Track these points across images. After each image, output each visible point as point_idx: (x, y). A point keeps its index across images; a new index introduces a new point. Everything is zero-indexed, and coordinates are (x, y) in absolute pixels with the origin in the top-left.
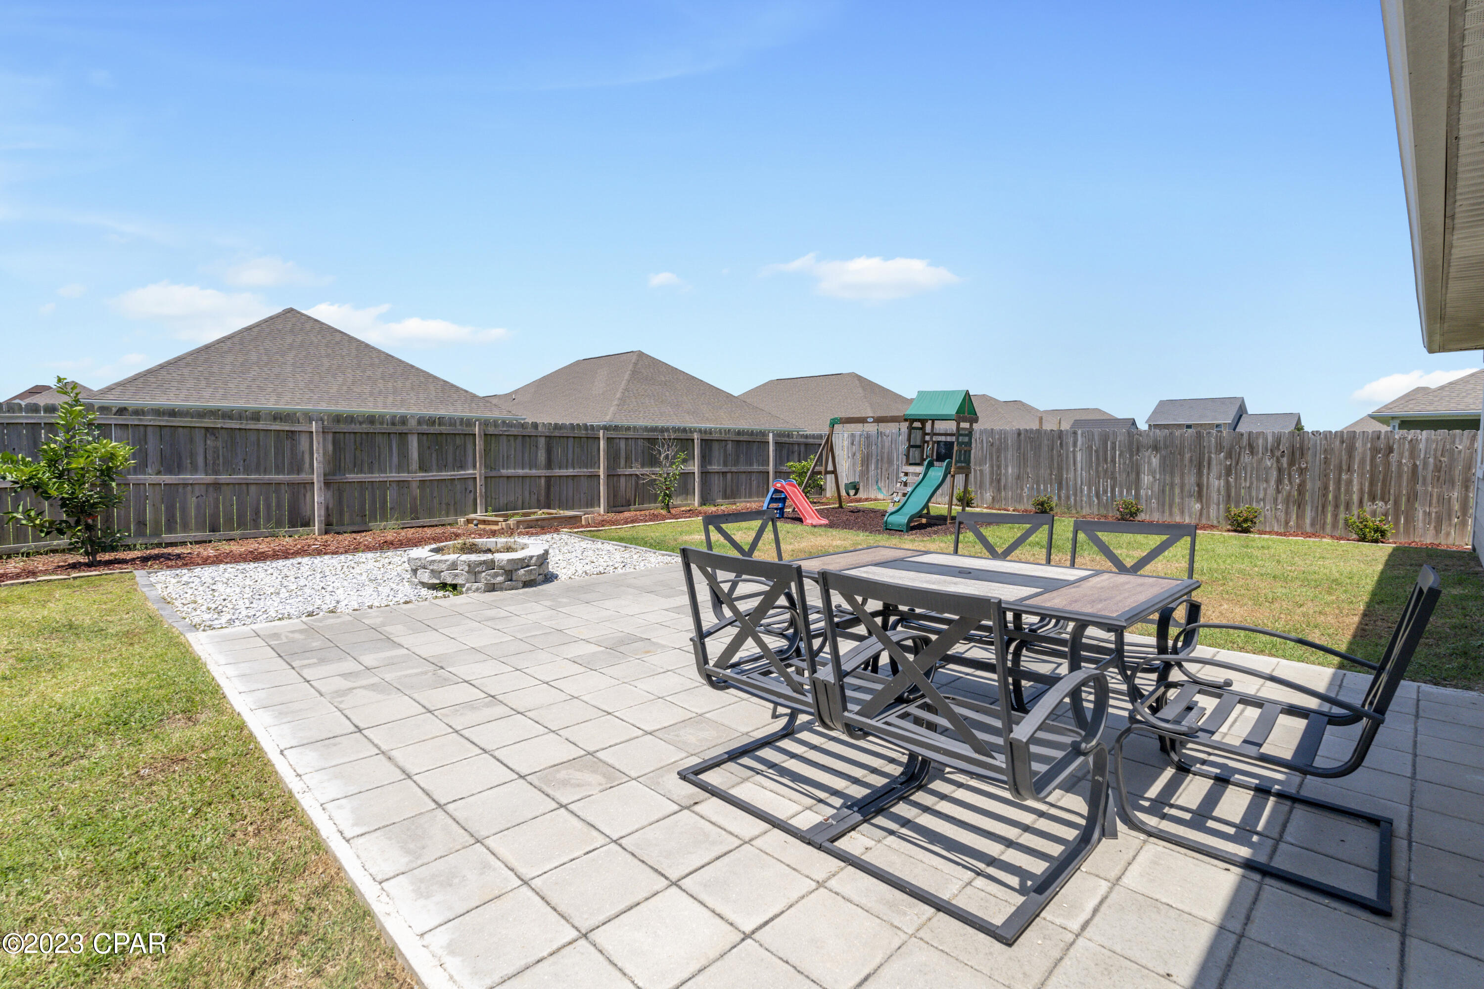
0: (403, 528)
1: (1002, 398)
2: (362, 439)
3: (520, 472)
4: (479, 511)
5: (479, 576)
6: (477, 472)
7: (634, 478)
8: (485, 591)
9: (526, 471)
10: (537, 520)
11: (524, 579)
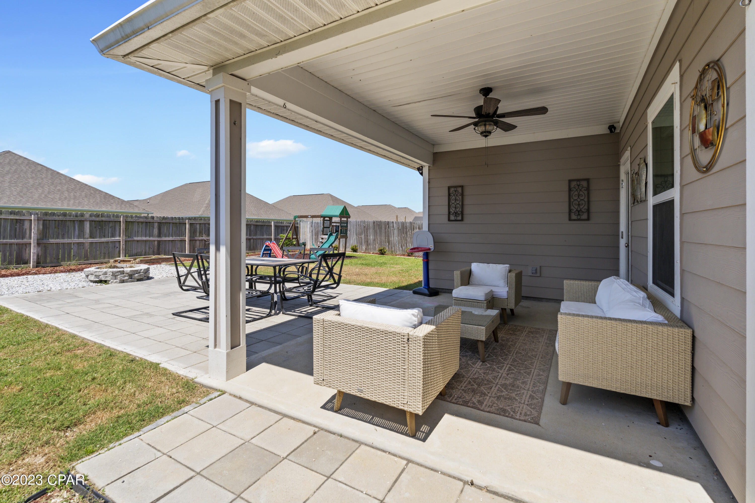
0: (79, 265)
1: (397, 206)
2: (59, 223)
3: (144, 238)
4: (121, 256)
5: (117, 277)
6: (121, 238)
7: (203, 241)
8: (120, 283)
9: (148, 238)
10: (151, 260)
11: (137, 278)
